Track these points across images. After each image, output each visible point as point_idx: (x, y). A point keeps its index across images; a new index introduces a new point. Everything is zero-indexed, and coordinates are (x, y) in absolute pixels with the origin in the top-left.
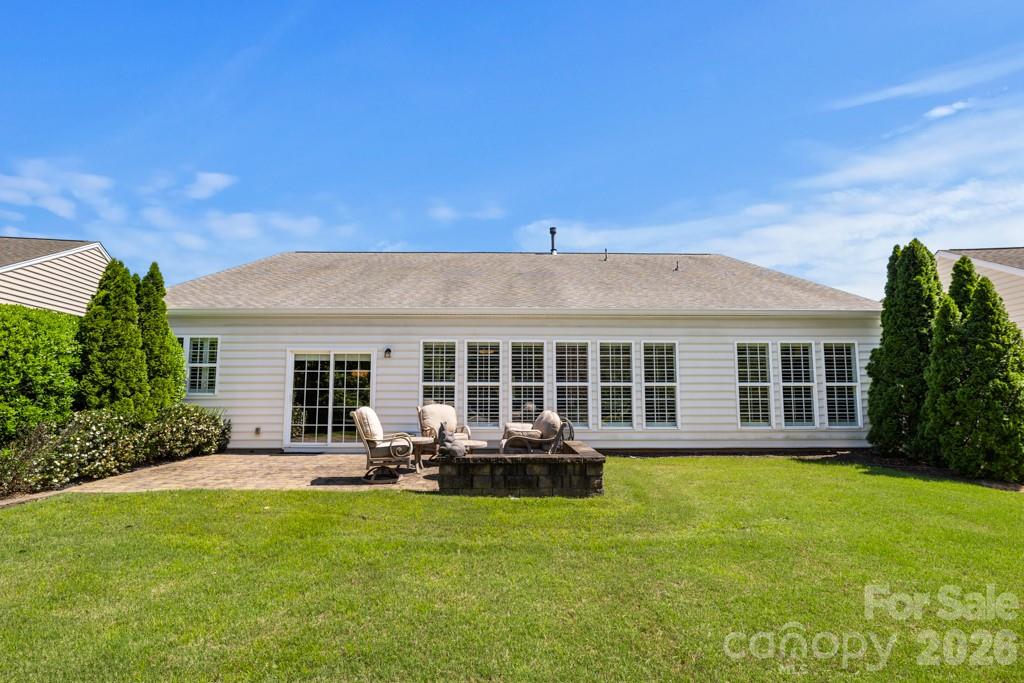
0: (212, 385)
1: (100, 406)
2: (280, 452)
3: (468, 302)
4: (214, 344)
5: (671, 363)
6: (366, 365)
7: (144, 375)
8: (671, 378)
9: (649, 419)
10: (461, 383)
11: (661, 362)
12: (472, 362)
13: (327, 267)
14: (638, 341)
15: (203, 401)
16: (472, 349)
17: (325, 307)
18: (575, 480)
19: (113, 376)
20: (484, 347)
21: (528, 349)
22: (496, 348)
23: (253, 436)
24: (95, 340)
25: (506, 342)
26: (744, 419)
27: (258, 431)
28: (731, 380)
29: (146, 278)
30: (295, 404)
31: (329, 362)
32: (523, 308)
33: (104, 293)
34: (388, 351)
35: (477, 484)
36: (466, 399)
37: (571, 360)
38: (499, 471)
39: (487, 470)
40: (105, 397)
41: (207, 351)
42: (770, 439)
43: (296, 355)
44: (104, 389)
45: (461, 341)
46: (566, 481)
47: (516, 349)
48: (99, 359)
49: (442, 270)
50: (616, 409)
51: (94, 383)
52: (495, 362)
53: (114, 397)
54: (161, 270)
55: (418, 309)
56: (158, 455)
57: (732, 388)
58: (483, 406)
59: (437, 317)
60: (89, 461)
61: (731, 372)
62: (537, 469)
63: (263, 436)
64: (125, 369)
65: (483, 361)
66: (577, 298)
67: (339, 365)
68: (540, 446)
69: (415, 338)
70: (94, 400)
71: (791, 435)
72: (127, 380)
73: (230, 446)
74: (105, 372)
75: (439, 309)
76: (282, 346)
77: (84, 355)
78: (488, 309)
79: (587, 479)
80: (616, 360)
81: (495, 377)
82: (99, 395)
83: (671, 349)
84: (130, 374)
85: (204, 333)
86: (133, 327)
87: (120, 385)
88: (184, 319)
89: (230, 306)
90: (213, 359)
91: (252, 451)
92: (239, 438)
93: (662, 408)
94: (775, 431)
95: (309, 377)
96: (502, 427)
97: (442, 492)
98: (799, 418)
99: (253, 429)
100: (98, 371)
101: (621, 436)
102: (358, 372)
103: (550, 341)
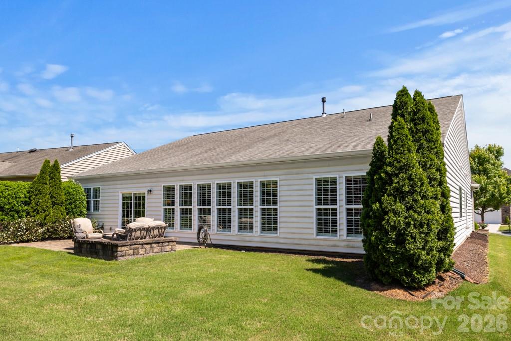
1: (34, 216)
4: (99, 190)
5: (276, 193)
6: (144, 198)
7: (49, 205)
8: (276, 203)
9: (262, 229)
11: (270, 194)
12: (182, 196)
16: (182, 188)
18: (110, 253)
20: (186, 187)
21: (205, 187)
22: (191, 188)
25: (195, 184)
26: (319, 231)
28: (311, 204)
30: (122, 217)
31: (131, 197)
34: (150, 191)
36: (179, 215)
37: (224, 195)
38: (89, 246)
39: (85, 246)
41: (98, 193)
42: (335, 246)
43: (123, 194)
45: (177, 185)
46: (107, 253)
48: (34, 199)
50: (246, 222)
52: (191, 195)
57: (311, 209)
58: (186, 219)
59: (168, 172)
61: (311, 197)
62: (99, 246)
65: (185, 195)
67: (135, 198)
71: (351, 244)
74: (35, 204)
75: (166, 168)
76: (117, 190)
79: (113, 252)
80: (245, 192)
81: (191, 203)
83: (276, 184)
85: (96, 185)
88: (91, 180)
89: (102, 173)
90: (99, 196)
95: (127, 204)
99: (109, 228)
102: (141, 202)
103: (214, 182)
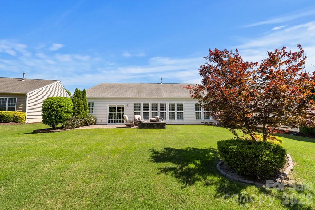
0: (92, 112)
1: (77, 115)
2: (106, 125)
3: (143, 95)
4: (93, 104)
5: (183, 107)
6: (123, 108)
7: (84, 110)
8: (183, 110)
9: (178, 118)
10: (142, 111)
11: (181, 107)
12: (144, 107)
13: (112, 87)
14: (176, 103)
15: (91, 114)
16: (144, 105)
17: (115, 96)
18: (161, 126)
19: (79, 110)
20: (146, 104)
21: (155, 105)
22: (148, 104)
23: (101, 122)
24: (75, 103)
25: (150, 103)
26: (196, 118)
27: (102, 121)
28: (194, 110)
29: (83, 92)
30: (109, 115)
31: (116, 107)
32: (154, 97)
33: (76, 94)
34: (127, 105)
35: (145, 127)
36: (143, 114)
37: (163, 107)
38: (149, 125)
39: (146, 125)
40: (78, 113)
41: (91, 105)
43: (109, 106)
44: (77, 112)
45: (142, 103)
46: (160, 126)
47: (152, 105)
48: (76, 107)
49: (137, 88)
50: (172, 116)
51: (76, 111)
52: (148, 107)
53: (79, 113)
54: (85, 90)
55: (133, 97)
56: (86, 124)
57: (194, 112)
58: (146, 116)
59: (137, 98)
60: (77, 124)
61: (194, 109)
62: (155, 124)
63: (103, 122)
64: (81, 108)
65: (146, 107)
66: (165, 95)
67: (118, 108)
68: (156, 121)
69: (133, 102)
70: (76, 114)
72: (81, 110)
73: (96, 124)
74: (77, 109)
75: (137, 97)
76: (106, 104)
77: (74, 106)
78: (147, 97)
79: (163, 126)
80: (172, 107)
81: (148, 110)
82: (76, 113)
83: (182, 105)
84: (82, 109)
85: (91, 101)
86: (82, 101)
87: (80, 111)
88: (90, 99)
89: (96, 96)
90: (93, 106)
91: (101, 125)
92: (98, 122)
93: (181, 116)
94: (202, 120)
95: (112, 110)
96: (149, 119)
97: (139, 128)
98: (207, 118)
99: (101, 120)
100: (76, 108)
101: (173, 121)
102: (121, 109)
103: (159, 103)
